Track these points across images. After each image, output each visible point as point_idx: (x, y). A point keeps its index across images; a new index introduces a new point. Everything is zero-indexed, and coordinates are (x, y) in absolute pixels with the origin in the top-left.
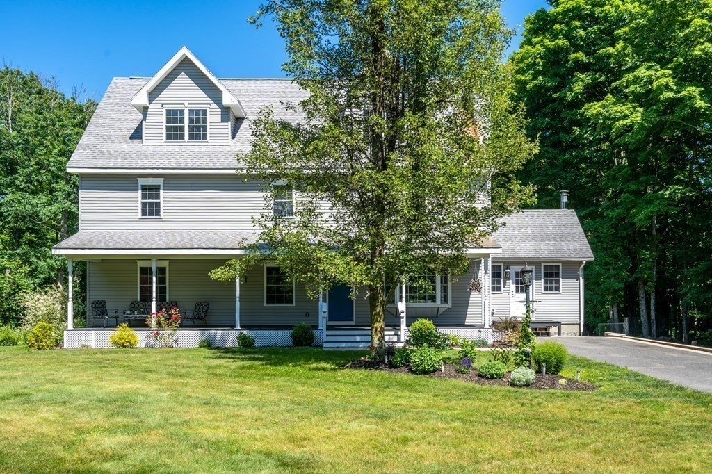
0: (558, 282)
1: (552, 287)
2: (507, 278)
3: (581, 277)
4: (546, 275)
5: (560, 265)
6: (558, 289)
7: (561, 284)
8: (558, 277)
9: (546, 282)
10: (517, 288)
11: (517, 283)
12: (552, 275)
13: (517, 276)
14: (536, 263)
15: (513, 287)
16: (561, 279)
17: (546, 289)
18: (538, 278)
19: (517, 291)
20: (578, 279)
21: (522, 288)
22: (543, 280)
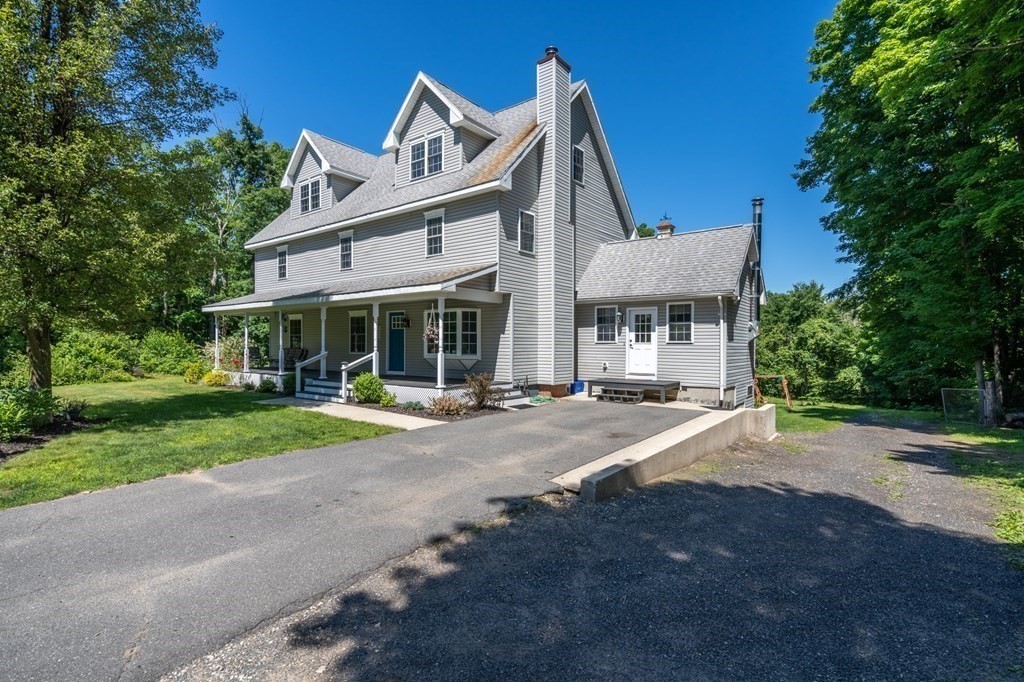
0: (689, 328)
1: (680, 336)
2: (623, 323)
3: (722, 321)
4: (672, 319)
5: (692, 303)
6: (688, 337)
7: (693, 330)
8: (689, 320)
9: (672, 328)
10: (637, 336)
11: (637, 331)
12: (680, 318)
13: (637, 320)
14: (658, 303)
15: (632, 335)
16: (692, 324)
17: (672, 337)
18: (661, 323)
19: (637, 340)
20: (718, 324)
21: (643, 336)
22: (667, 326)
